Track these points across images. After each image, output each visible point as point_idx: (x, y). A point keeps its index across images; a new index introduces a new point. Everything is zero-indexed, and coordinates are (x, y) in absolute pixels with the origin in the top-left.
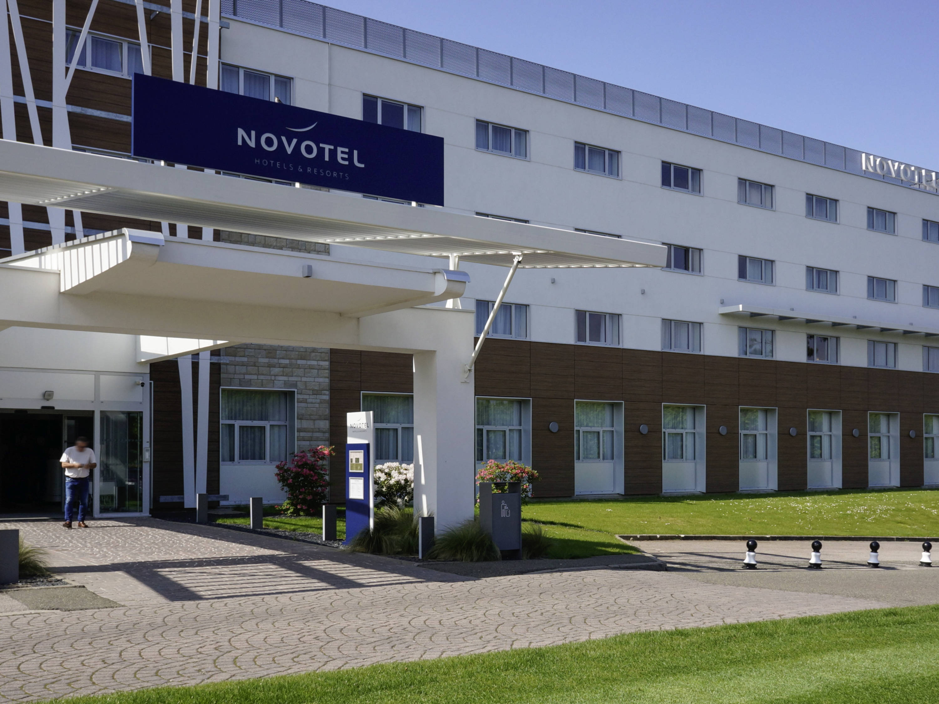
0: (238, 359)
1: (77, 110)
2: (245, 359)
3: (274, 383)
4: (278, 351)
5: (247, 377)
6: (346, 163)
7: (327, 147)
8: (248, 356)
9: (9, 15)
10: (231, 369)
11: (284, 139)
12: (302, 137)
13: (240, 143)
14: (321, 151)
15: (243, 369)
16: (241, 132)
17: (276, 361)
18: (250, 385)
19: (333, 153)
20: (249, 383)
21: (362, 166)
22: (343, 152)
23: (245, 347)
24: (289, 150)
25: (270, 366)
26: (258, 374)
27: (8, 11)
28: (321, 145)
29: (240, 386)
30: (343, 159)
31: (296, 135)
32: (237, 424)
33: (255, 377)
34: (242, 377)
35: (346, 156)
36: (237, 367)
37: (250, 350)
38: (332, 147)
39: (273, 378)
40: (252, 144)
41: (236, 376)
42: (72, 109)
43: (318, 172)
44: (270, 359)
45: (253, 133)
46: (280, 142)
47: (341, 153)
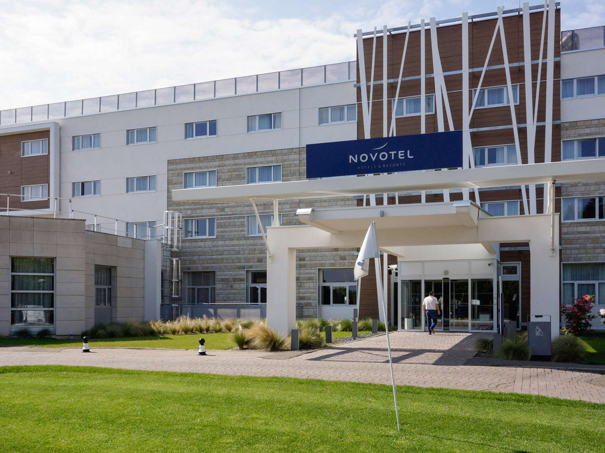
0: (573, 246)
1: (475, 130)
2: (578, 246)
3: (597, 258)
4: (600, 239)
5: (579, 256)
6: (403, 158)
7: (393, 153)
8: (580, 244)
9: (442, 94)
10: (568, 252)
11: (371, 154)
12: (380, 152)
13: (350, 162)
14: (390, 155)
15: (577, 252)
16: (351, 157)
17: (599, 245)
18: (581, 260)
19: (396, 155)
20: (581, 259)
21: (412, 157)
22: (401, 153)
23: (578, 238)
24: (374, 159)
25: (595, 248)
26: (587, 253)
27: (442, 92)
28: (390, 153)
29: (575, 261)
30: (401, 156)
31: (376, 151)
32: (576, 283)
33: (585, 255)
34: (575, 256)
35: (403, 155)
36: (572, 250)
37: (581, 240)
38: (395, 152)
39: (597, 255)
40: (356, 161)
41: (572, 256)
42: (472, 130)
43: (389, 166)
44: (595, 244)
45: (356, 156)
46: (369, 157)
47: (401, 155)
